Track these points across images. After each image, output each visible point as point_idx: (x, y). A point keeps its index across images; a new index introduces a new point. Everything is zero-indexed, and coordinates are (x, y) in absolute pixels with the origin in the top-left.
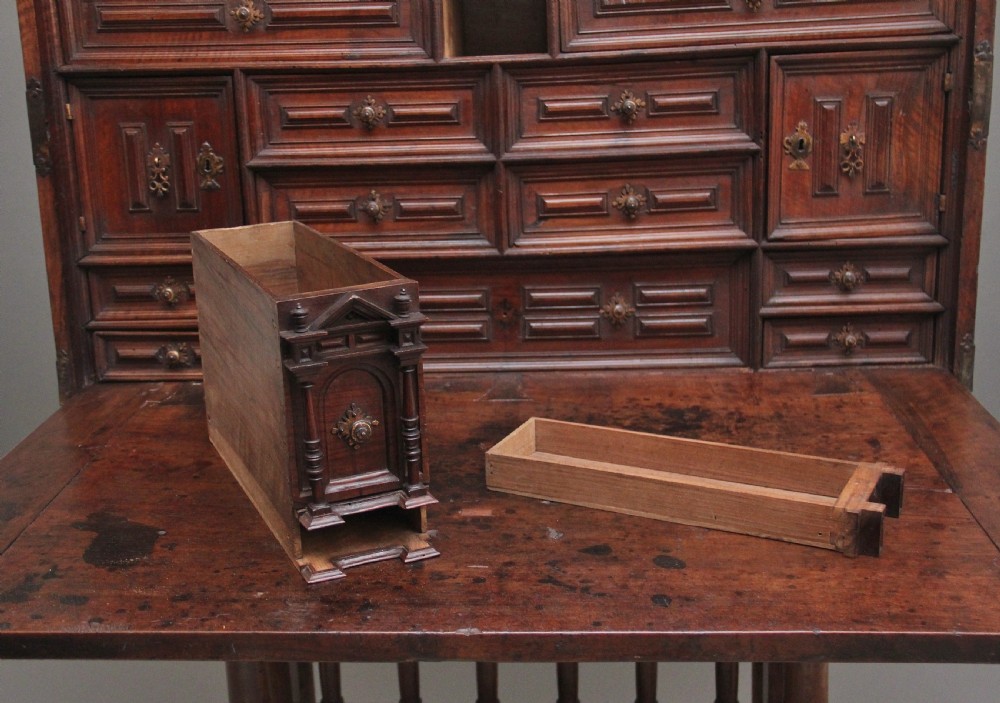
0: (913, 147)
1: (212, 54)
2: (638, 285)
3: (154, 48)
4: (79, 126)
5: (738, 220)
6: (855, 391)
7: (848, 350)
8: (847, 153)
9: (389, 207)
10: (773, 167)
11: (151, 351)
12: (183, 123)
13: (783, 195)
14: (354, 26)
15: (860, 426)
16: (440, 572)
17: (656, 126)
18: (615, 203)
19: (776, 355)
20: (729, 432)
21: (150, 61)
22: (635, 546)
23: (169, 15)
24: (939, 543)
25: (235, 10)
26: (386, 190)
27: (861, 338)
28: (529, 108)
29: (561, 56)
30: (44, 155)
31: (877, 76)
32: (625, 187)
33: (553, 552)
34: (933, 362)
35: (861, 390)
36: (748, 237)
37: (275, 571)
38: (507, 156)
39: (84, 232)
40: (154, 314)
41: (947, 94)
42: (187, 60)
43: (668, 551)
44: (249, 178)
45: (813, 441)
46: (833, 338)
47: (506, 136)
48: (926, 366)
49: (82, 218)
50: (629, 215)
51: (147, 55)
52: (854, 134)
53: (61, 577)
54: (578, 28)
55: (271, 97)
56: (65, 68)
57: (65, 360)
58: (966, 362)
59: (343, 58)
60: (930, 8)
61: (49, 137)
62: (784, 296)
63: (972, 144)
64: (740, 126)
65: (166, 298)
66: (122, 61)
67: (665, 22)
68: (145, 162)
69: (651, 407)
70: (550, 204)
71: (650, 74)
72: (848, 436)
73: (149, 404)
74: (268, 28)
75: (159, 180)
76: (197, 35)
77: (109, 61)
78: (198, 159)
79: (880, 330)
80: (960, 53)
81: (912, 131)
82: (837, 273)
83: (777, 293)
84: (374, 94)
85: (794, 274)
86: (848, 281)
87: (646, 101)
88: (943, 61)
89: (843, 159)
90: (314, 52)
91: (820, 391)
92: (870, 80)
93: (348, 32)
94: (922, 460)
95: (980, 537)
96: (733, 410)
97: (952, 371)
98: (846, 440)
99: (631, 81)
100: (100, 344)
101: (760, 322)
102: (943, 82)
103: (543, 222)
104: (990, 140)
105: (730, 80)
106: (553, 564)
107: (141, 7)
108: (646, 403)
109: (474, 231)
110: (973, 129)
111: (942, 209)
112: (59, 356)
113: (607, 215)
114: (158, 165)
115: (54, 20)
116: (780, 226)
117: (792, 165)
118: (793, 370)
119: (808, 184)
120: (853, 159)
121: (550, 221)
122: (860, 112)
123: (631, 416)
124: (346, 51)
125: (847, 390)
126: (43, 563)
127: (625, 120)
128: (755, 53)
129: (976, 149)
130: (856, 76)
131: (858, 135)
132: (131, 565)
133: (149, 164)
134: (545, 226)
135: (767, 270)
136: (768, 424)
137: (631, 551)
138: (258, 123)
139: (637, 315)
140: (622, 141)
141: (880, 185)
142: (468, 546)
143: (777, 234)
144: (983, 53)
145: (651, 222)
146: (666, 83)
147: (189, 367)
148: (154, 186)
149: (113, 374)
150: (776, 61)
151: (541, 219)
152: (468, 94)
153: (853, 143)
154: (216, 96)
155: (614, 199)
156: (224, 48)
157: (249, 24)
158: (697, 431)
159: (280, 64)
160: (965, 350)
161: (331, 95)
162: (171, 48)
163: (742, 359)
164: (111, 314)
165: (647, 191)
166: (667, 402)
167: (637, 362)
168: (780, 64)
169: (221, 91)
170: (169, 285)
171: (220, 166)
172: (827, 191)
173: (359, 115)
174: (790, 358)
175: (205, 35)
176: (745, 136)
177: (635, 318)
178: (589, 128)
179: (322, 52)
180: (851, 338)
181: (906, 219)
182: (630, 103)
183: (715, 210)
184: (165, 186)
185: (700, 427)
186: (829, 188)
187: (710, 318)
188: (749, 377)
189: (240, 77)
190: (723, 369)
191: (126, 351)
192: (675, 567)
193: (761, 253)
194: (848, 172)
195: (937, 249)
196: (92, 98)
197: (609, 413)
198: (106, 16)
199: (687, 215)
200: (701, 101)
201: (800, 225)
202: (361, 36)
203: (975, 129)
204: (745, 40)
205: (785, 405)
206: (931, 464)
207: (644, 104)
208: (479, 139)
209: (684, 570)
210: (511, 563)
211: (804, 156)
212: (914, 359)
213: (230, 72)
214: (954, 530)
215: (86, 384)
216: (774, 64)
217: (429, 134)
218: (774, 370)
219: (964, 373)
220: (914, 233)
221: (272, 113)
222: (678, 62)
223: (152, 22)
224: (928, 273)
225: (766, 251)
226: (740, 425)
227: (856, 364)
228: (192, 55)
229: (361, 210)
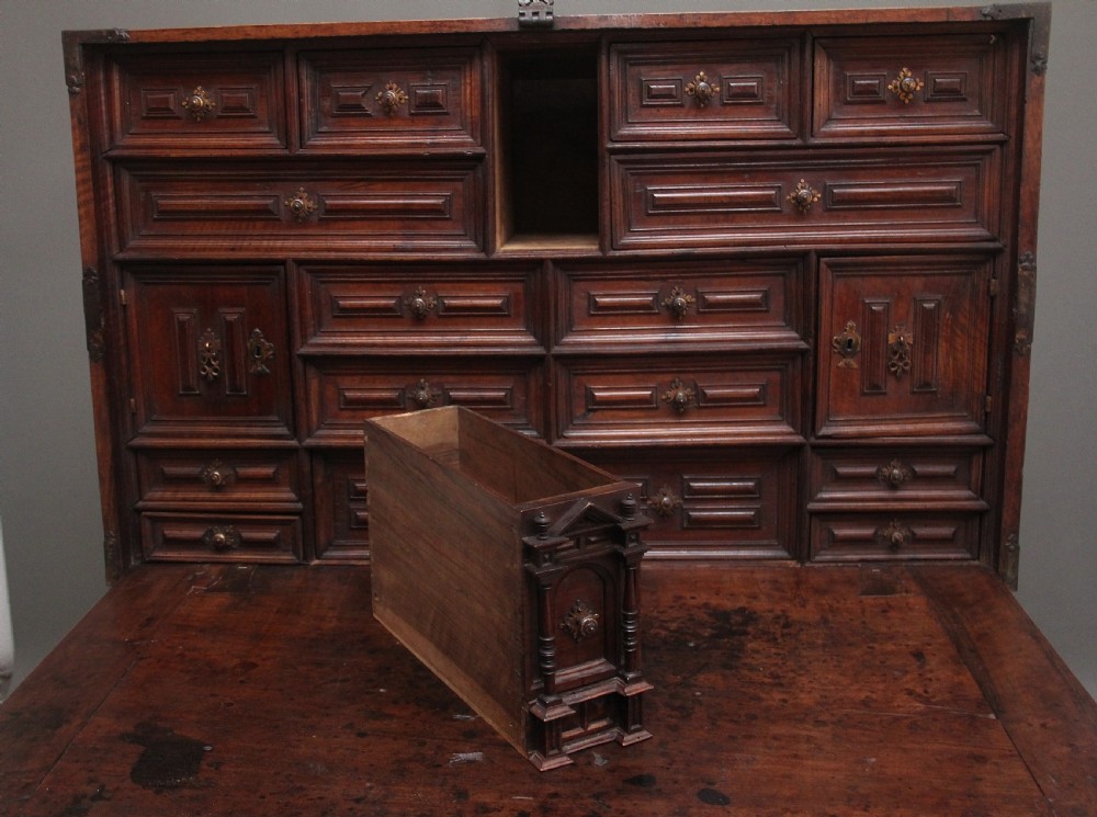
0: (960, 348)
1: (265, 243)
2: (686, 477)
3: (208, 237)
4: (132, 311)
5: (787, 416)
6: (901, 592)
7: (895, 547)
8: (895, 353)
9: (439, 396)
10: (822, 364)
11: (198, 533)
12: (236, 310)
13: (832, 394)
14: (408, 219)
15: (905, 635)
16: (485, 803)
17: (706, 322)
18: (664, 397)
19: (822, 549)
20: (775, 639)
21: (204, 249)
22: (680, 777)
23: (223, 206)
24: (981, 779)
25: (290, 202)
26: (436, 379)
27: (908, 533)
28: (580, 302)
29: (612, 253)
30: (96, 341)
31: (923, 279)
32: (674, 382)
33: (597, 782)
34: (978, 558)
35: (907, 592)
36: (797, 434)
37: (320, 798)
38: (556, 350)
39: (134, 415)
40: (201, 495)
41: (993, 299)
42: (241, 249)
43: (713, 784)
44: (299, 365)
45: (857, 653)
46: (879, 533)
47: (556, 330)
48: (972, 562)
49: (132, 400)
50: (678, 409)
51: (201, 243)
52: (901, 335)
53: (108, 799)
54: (629, 226)
55: (323, 286)
56: (121, 256)
57: (112, 541)
58: (1011, 562)
59: (396, 250)
60: (976, 216)
61: (103, 323)
62: (832, 491)
63: (1017, 350)
64: (789, 324)
65: (213, 481)
66: (178, 249)
67: (716, 222)
68: (197, 347)
69: (699, 608)
70: (600, 397)
71: (699, 272)
72: (893, 647)
73: (195, 589)
74: (321, 220)
75: (210, 365)
76: (251, 223)
77: (164, 249)
78: (249, 345)
79: (926, 526)
80: (1005, 261)
81: (959, 332)
82: (885, 470)
83: (824, 489)
84: (426, 285)
85: (842, 470)
86: (894, 479)
87: (697, 297)
88: (989, 267)
89: (890, 359)
90: (365, 243)
91: (865, 593)
92: (918, 282)
93: (400, 224)
94: (966, 678)
95: (1022, 773)
96: (780, 613)
97: (996, 569)
98: (892, 652)
99: (682, 278)
100: (147, 525)
101: (807, 516)
102: (989, 287)
103: (592, 414)
104: (1034, 347)
105: (781, 278)
106: (597, 796)
107: (197, 197)
108: (693, 602)
109: (523, 421)
110: (1017, 336)
111: (988, 410)
112: (107, 537)
113: (656, 408)
114: (209, 350)
115: (112, 210)
116: (827, 423)
117: (841, 364)
118: (840, 564)
119: (857, 383)
120: (901, 358)
121: (599, 414)
122: (908, 313)
123: (678, 618)
124: (398, 243)
125: (893, 591)
126: (91, 781)
127: (676, 316)
128: (804, 254)
129: (1022, 355)
130: (904, 279)
131: (906, 335)
132: (177, 786)
133: (200, 349)
134: (594, 418)
135: (815, 465)
136: (813, 631)
137: (676, 782)
138: (309, 312)
139: (684, 507)
140: (672, 337)
141: (928, 385)
142: (513, 773)
143: (825, 431)
144: (1026, 264)
145: (699, 416)
146: (717, 281)
147: (235, 549)
148: (205, 370)
149: (160, 554)
150: (826, 263)
151: (590, 411)
152: (519, 287)
153: (901, 344)
154: (268, 284)
155: (664, 392)
156: (277, 237)
157: (302, 215)
158: (743, 638)
159: (333, 255)
160: (1010, 551)
161: (383, 285)
162: (225, 237)
163: (788, 550)
164: (159, 495)
165: (696, 385)
166: (714, 602)
167: (684, 553)
168: (829, 265)
169: (273, 279)
170: (217, 469)
171: (271, 352)
172: (875, 389)
173: (410, 305)
174: (837, 552)
175: (259, 224)
176: (794, 335)
177: (683, 510)
178: (640, 323)
179: (374, 243)
180: (897, 535)
181: (953, 419)
182: (680, 300)
183: (764, 405)
184: (216, 370)
185: (746, 633)
186: (876, 387)
187: (758, 511)
188: (796, 572)
189: (293, 267)
190: (770, 562)
191: (173, 532)
192: (720, 803)
193: (808, 449)
194: (896, 371)
195: (983, 448)
196: (146, 284)
197: (655, 614)
198: (162, 205)
199: (735, 410)
200: (750, 299)
201: (848, 423)
202: (414, 228)
203: (1020, 336)
204: (795, 242)
205: (831, 609)
206: (974, 682)
207: (694, 300)
208: (529, 331)
209: (726, 807)
210: (555, 795)
211: (852, 355)
212: (959, 556)
213: (283, 262)
214: (996, 764)
215: (133, 563)
216: (823, 266)
217: (479, 325)
218: (821, 565)
219: (1009, 573)
220: (960, 433)
221: (323, 302)
222: (728, 261)
223: (207, 212)
224: (974, 472)
225: (814, 447)
226: (785, 631)
227: (902, 560)
228: (246, 244)
229: (409, 398)
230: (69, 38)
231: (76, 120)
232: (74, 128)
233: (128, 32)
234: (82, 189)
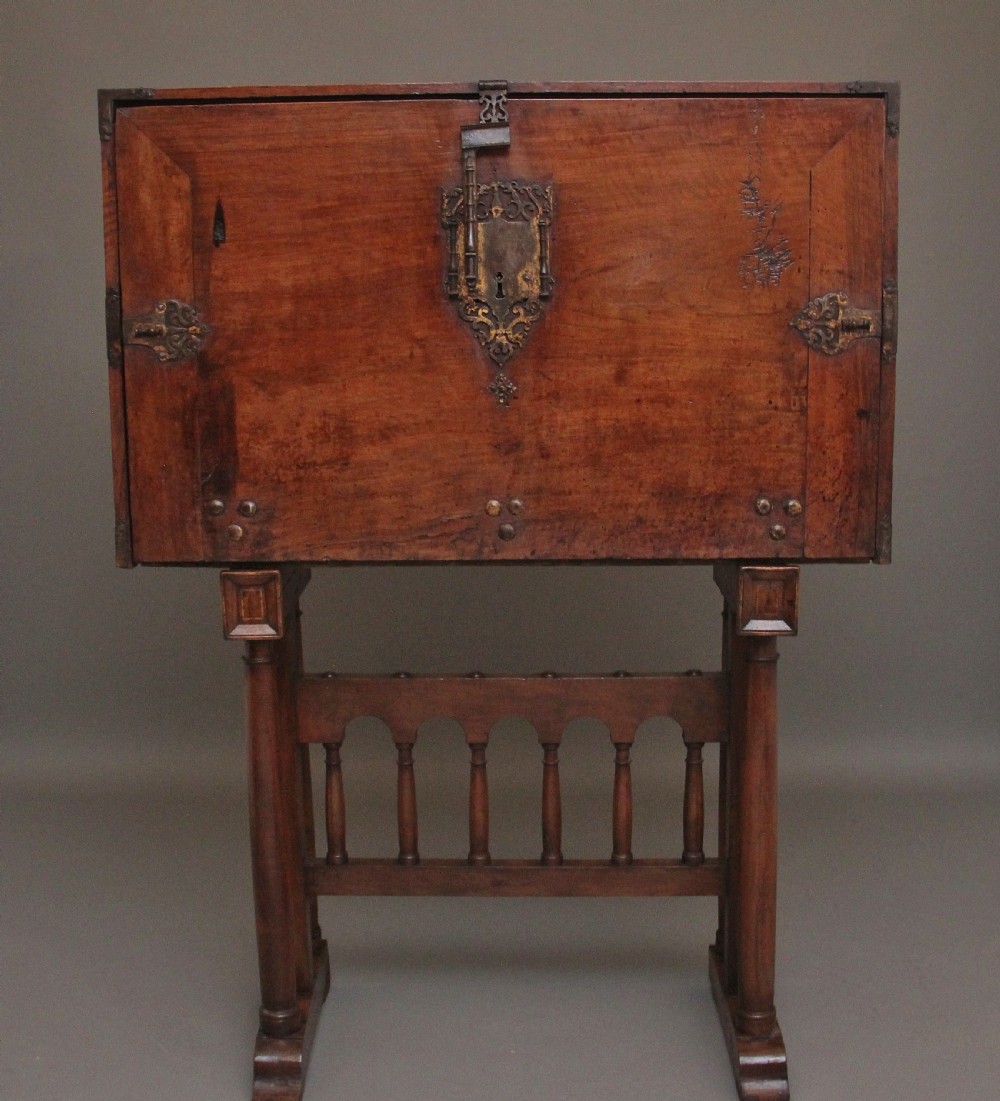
30: (117, 350)
58: (886, 538)
63: (886, 360)
110: (884, 347)
112: (118, 523)
129: (889, 363)
144: (891, 287)
160: (885, 529)
203: (888, 346)
219: (884, 547)
230: (103, 95)
231: (106, 164)
232: (103, 170)
233: (154, 91)
234: (108, 220)
